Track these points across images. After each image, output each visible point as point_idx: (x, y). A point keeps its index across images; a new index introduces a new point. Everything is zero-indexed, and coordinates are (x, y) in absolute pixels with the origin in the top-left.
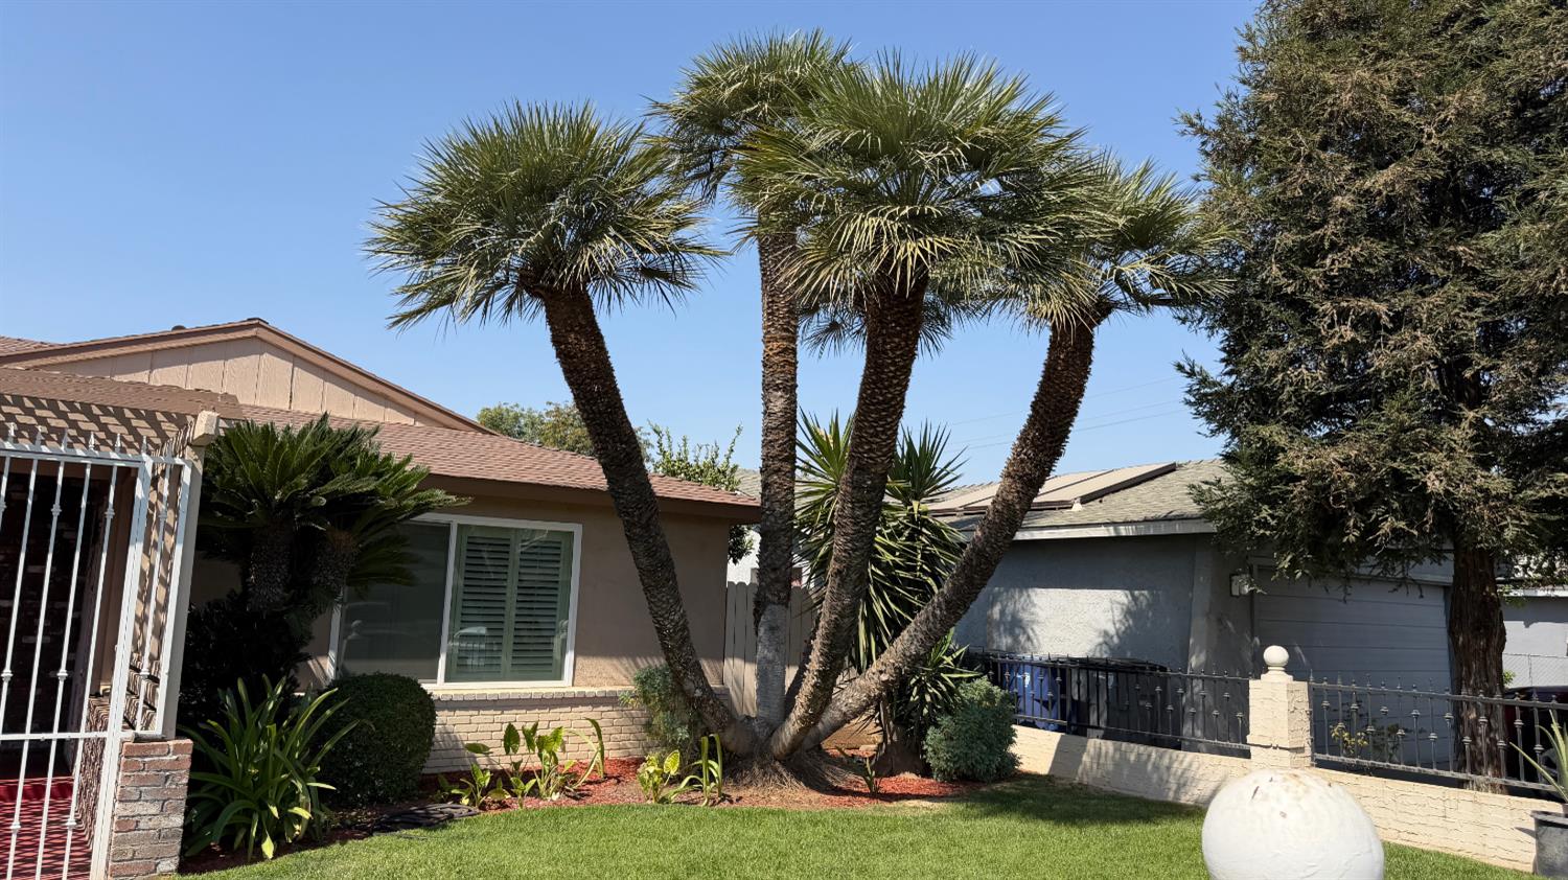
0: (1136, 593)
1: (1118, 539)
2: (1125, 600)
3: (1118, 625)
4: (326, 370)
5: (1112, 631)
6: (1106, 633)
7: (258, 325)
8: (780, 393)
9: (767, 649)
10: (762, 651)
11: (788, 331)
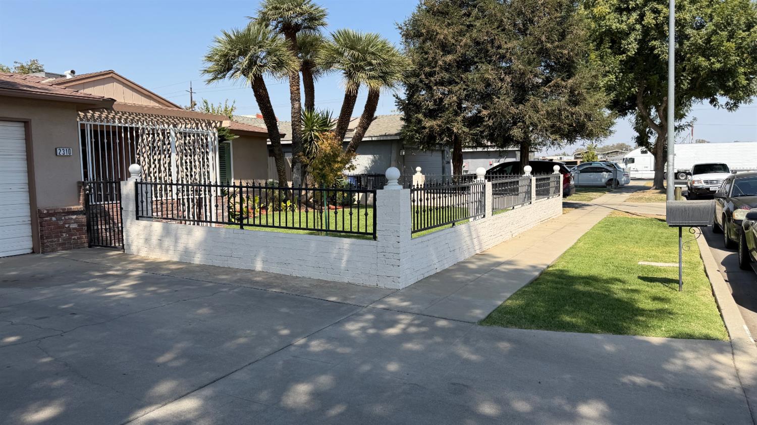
0: (375, 156)
1: (372, 141)
2: (372, 158)
3: (369, 165)
5: (368, 167)
6: (366, 167)
7: (112, 73)
8: (297, 102)
9: (296, 175)
10: (295, 176)
11: (298, 83)
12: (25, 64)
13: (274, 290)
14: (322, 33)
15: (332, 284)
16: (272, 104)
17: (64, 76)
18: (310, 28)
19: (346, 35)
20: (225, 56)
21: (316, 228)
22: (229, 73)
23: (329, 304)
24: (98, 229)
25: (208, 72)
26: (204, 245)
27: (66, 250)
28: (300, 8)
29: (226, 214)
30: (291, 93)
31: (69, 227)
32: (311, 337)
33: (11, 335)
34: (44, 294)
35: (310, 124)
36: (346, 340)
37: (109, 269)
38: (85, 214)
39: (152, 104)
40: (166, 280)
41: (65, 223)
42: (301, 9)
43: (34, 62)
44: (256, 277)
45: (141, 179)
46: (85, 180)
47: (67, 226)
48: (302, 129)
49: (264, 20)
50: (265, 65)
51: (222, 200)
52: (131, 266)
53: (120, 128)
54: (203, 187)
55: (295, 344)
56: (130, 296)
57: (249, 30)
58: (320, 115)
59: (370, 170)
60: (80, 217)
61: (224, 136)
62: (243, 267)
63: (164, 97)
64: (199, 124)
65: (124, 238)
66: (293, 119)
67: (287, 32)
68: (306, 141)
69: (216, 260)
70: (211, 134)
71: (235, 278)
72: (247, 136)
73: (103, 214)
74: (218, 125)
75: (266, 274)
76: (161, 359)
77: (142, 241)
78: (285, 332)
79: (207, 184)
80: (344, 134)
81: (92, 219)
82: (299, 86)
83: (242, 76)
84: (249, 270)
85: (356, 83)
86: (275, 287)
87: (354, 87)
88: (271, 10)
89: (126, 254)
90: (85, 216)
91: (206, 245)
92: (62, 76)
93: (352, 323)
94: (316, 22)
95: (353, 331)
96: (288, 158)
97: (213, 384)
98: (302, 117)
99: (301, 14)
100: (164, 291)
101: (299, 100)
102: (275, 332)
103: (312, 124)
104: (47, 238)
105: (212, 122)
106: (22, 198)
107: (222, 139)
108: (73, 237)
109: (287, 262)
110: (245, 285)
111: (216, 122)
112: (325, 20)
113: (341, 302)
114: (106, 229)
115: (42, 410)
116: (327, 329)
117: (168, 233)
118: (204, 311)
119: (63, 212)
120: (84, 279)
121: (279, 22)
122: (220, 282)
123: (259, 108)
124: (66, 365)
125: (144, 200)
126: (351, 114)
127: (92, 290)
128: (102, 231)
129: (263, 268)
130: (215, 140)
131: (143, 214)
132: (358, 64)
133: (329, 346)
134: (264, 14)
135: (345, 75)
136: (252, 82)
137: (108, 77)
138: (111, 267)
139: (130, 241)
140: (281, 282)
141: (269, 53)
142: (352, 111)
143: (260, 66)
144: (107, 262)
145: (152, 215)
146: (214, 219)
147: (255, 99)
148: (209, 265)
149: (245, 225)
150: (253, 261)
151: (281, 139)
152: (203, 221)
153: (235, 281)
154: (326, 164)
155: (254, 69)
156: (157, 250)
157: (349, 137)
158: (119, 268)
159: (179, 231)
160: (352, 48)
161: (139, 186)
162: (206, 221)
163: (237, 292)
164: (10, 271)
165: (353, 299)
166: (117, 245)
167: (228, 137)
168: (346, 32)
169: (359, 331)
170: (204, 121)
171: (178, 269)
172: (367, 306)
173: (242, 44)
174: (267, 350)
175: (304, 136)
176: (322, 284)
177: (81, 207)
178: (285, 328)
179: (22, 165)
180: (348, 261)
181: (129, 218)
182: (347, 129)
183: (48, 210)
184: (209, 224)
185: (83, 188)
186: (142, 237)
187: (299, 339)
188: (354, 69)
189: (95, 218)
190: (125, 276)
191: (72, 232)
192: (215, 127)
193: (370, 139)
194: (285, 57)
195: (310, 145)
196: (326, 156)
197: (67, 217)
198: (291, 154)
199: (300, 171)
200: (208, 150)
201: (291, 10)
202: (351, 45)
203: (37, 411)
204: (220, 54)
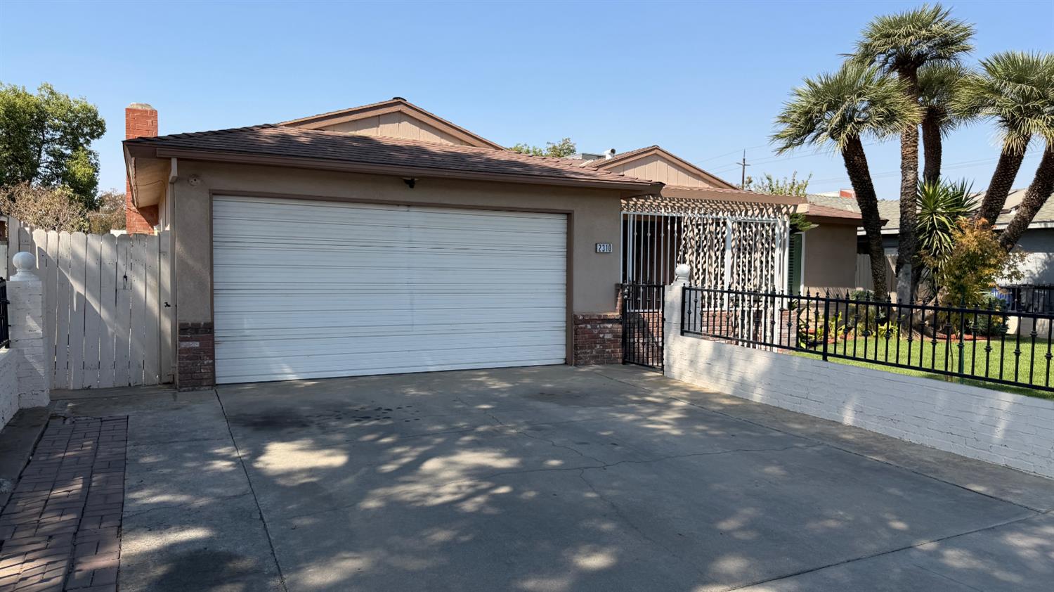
0: (1051, 254)
1: (1046, 229)
2: (1044, 257)
3: (1039, 269)
4: (679, 166)
5: (1037, 273)
6: (1032, 273)
7: (655, 148)
8: (912, 171)
9: (903, 283)
10: (900, 284)
11: (916, 142)
12: (557, 145)
13: (874, 458)
14: (961, 61)
15: (974, 464)
16: (871, 177)
17: (604, 157)
18: (939, 57)
19: (1012, 60)
20: (807, 113)
21: (949, 370)
22: (810, 136)
23: (973, 495)
24: (634, 343)
25: (778, 137)
26: (769, 377)
27: (599, 364)
28: (926, 30)
29: (794, 335)
30: (903, 159)
31: (603, 337)
32: (945, 542)
33: (555, 459)
34: (581, 415)
35: (932, 204)
36: (1009, 559)
37: (648, 393)
38: (621, 323)
39: (701, 185)
40: (717, 419)
41: (599, 333)
42: (930, 31)
43: (566, 141)
44: (844, 433)
45: (691, 284)
46: (623, 282)
47: (601, 336)
48: (918, 212)
49: (867, 55)
50: (865, 121)
51: (790, 315)
52: (673, 394)
53: (666, 218)
54: (764, 298)
55: (918, 547)
56: (676, 432)
57: (844, 73)
58: (950, 190)
59: (1038, 279)
60: (616, 326)
61: (796, 225)
62: (825, 415)
63: (711, 173)
64: (765, 210)
65: (664, 357)
66: (904, 197)
67: (902, 68)
68: (923, 230)
69: (784, 400)
70: (780, 223)
71: (813, 431)
72: (830, 225)
73: (641, 324)
74: (791, 210)
75: (861, 431)
76: (725, 525)
77: (686, 363)
78: (899, 525)
79: (769, 293)
80: (995, 218)
81: (628, 330)
82: (916, 146)
83: (830, 139)
84: (834, 421)
85: (1024, 136)
86: (876, 453)
87: (1020, 142)
88: (879, 40)
89: (666, 378)
90: (620, 326)
91: (770, 378)
92: (599, 157)
93: (1020, 535)
94: (954, 47)
95: (1022, 548)
96: (891, 255)
97: (796, 576)
98: (918, 193)
99: (929, 39)
100: (717, 433)
101: (915, 168)
102: (884, 523)
103: (934, 205)
104: (581, 348)
105: (782, 206)
106: (561, 301)
107: (794, 229)
108: (607, 350)
109: (894, 418)
110: (829, 443)
111: (789, 206)
112: (969, 42)
113: (995, 496)
114: (643, 344)
115: (593, 555)
116: (973, 536)
117: (720, 355)
118: (773, 470)
119: (599, 320)
120: (621, 403)
121: (890, 56)
122: (792, 432)
123: (851, 183)
124: (613, 506)
125: (692, 310)
126: (1011, 185)
127: (630, 417)
128: (639, 345)
129: (855, 422)
130: (785, 231)
131: (689, 329)
132: (1030, 104)
133: (976, 564)
134: (867, 46)
135: (1002, 124)
136: (844, 147)
137: (652, 154)
138: (651, 392)
139: (671, 361)
140: (885, 447)
141: (873, 103)
142: (1012, 181)
143: (859, 123)
144: (645, 385)
145: (701, 331)
146: (776, 342)
147: (845, 170)
148: (774, 407)
149: (831, 355)
150: (840, 409)
151: (883, 227)
152: (761, 344)
153: (813, 435)
154: (967, 269)
155: (849, 128)
156: (705, 377)
157: (1004, 222)
158: (658, 394)
159: (735, 355)
160: (1019, 80)
161: (687, 292)
162: (765, 344)
163: (818, 452)
164: (547, 383)
165: (1018, 494)
166: (655, 364)
167: (802, 226)
168: (1009, 58)
169: (1035, 552)
170: (772, 206)
171: (733, 405)
172: (1046, 512)
173: (832, 93)
174: (872, 547)
175: (919, 223)
176: (956, 460)
177: (617, 314)
178: (900, 520)
179: (561, 263)
180: (1007, 431)
181: (672, 332)
182: (1001, 210)
183: (583, 316)
184: (768, 347)
185: (621, 292)
186: (687, 357)
187: (924, 541)
188: (1021, 114)
189: (632, 329)
190: (665, 406)
191: (607, 344)
192: (787, 213)
193: (1043, 226)
194: (899, 106)
195: (930, 237)
196: (968, 255)
197: (602, 326)
198: (895, 250)
199: (910, 276)
200: (774, 246)
201: (913, 34)
202: (1018, 77)
203: (588, 555)
204: (798, 111)
